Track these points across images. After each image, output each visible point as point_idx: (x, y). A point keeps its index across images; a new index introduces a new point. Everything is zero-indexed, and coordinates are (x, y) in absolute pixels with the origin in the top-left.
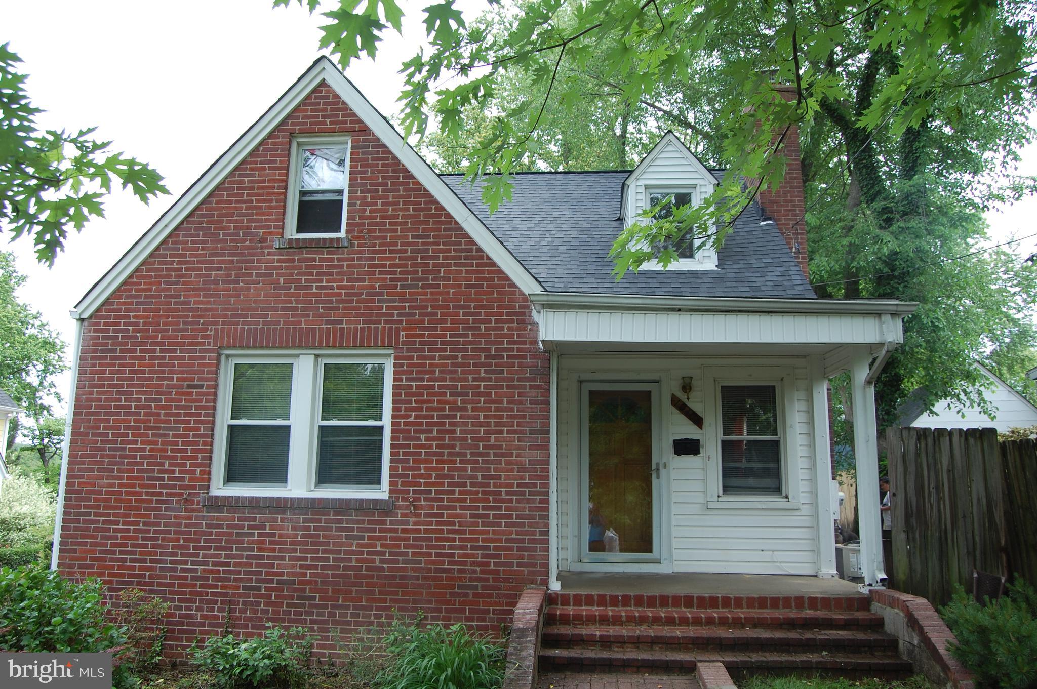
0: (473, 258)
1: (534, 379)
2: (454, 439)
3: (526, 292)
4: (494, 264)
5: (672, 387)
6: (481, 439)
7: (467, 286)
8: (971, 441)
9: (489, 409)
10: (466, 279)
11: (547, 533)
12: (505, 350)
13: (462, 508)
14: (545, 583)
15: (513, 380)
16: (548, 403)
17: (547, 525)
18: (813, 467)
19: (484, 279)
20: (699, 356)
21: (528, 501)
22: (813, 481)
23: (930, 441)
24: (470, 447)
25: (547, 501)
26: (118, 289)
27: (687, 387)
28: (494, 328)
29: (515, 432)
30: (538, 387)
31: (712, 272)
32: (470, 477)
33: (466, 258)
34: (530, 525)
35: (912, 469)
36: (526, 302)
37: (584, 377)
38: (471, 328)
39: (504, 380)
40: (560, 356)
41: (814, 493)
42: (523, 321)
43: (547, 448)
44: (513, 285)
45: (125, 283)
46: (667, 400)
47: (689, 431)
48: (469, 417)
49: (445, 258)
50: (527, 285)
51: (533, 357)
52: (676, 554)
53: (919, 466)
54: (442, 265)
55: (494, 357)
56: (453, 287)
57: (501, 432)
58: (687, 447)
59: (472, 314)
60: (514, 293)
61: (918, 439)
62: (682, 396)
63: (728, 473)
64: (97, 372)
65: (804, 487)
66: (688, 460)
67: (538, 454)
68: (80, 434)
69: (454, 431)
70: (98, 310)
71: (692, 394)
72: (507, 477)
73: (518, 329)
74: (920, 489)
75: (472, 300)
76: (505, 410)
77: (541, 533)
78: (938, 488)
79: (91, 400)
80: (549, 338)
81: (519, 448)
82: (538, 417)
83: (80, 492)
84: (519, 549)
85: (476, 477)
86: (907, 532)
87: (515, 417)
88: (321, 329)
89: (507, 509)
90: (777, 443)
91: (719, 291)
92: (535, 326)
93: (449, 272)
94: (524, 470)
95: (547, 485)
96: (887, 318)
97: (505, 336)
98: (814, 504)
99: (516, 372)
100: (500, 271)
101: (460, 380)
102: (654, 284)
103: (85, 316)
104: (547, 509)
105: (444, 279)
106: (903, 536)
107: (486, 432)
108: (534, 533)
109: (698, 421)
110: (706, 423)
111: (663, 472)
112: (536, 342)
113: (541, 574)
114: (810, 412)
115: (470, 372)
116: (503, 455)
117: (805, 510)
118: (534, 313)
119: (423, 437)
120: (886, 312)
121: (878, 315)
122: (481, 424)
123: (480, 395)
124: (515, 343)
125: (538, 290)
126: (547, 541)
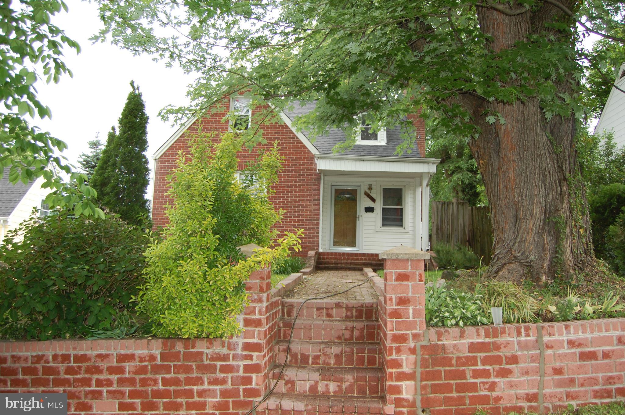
0: (295, 141)
1: (315, 183)
2: (288, 202)
3: (313, 153)
4: (302, 143)
5: (365, 188)
6: (297, 202)
7: (293, 151)
8: (460, 206)
9: (300, 192)
10: (292, 148)
11: (318, 233)
12: (305, 172)
13: (290, 225)
14: (318, 249)
15: (308, 182)
16: (320, 190)
17: (319, 231)
18: (414, 218)
19: (299, 148)
20: (375, 177)
21: (312, 222)
22: (414, 223)
23: (446, 205)
24: (293, 205)
25: (319, 223)
26: (169, 149)
27: (370, 188)
28: (302, 165)
29: (308, 200)
30: (316, 185)
31: (383, 146)
32: (293, 215)
33: (293, 141)
34: (313, 230)
35: (440, 214)
36: (313, 156)
37: (333, 184)
38: (294, 165)
39: (305, 182)
40: (324, 176)
41: (414, 227)
42: (312, 163)
43: (319, 205)
44: (309, 150)
45: (171, 146)
46: (363, 193)
47: (370, 204)
48: (293, 195)
49: (285, 140)
50: (314, 151)
51: (315, 175)
52: (364, 247)
53: (442, 214)
54: (284, 143)
55: (302, 175)
56: (288, 150)
57: (304, 200)
58: (369, 210)
59: (294, 160)
60: (309, 153)
61: (442, 205)
62: (368, 191)
63: (384, 219)
64: (162, 178)
65: (411, 225)
66: (370, 214)
67: (316, 207)
68: (157, 199)
69: (288, 199)
70: (162, 156)
71: (372, 191)
72: (305, 215)
73: (310, 165)
74: (442, 221)
75: (295, 155)
76: (305, 192)
77: (317, 233)
78: (448, 221)
79: (160, 187)
80: (321, 168)
81: (310, 205)
82: (316, 195)
83: (157, 219)
84: (309, 238)
85: (295, 215)
86: (437, 235)
87: (309, 195)
88: (242, 164)
89: (305, 225)
90: (402, 209)
91: (385, 153)
92: (316, 165)
93: (287, 145)
94: (312, 213)
95: (319, 218)
96: (431, 164)
97: (306, 168)
98: (414, 231)
99: (309, 180)
100: (304, 146)
101: (290, 182)
102: (361, 150)
103: (157, 158)
104: (319, 225)
105: (285, 148)
106: (435, 236)
107: (299, 200)
108: (314, 233)
109: (374, 200)
110: (376, 201)
111: (360, 218)
112: (316, 170)
113: (316, 246)
114: (414, 198)
115: (293, 180)
116: (304, 207)
117: (411, 233)
118: (316, 160)
119: (277, 201)
120: (431, 162)
121: (428, 163)
122: (297, 197)
123: (296, 187)
124: (309, 170)
125: (317, 153)
126: (318, 236)
